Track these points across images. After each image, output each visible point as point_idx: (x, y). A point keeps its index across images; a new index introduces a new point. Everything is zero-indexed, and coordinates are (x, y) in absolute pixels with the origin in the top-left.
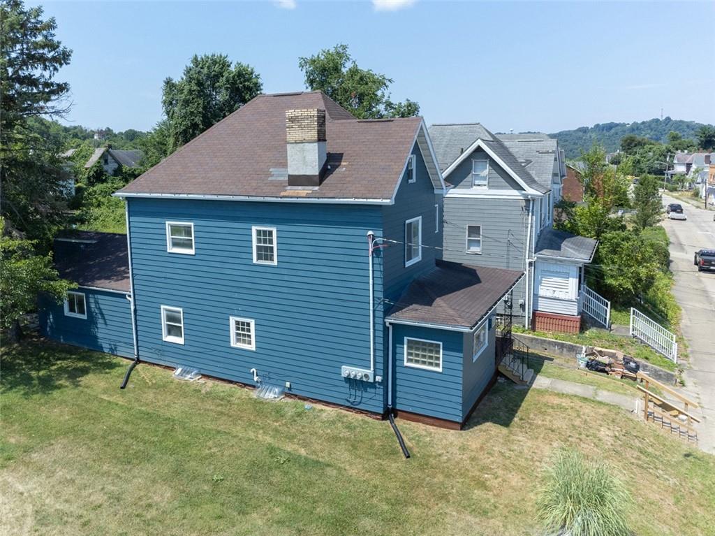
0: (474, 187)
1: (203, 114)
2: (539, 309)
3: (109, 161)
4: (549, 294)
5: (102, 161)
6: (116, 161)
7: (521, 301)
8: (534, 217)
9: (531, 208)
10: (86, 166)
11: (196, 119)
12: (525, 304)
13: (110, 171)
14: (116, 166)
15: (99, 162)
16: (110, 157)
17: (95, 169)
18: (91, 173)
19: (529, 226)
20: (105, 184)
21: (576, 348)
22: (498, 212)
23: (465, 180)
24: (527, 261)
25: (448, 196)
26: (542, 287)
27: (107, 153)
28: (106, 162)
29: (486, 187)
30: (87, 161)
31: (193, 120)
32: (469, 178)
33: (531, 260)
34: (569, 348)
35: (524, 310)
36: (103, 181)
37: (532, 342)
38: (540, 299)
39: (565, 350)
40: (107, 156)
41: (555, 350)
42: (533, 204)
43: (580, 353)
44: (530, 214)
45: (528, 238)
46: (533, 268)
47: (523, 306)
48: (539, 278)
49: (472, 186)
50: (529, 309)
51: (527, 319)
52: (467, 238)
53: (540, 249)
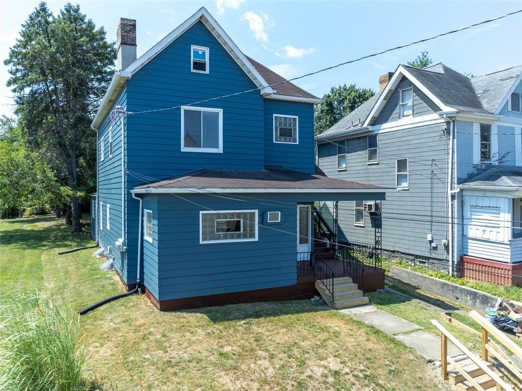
0: (403, 118)
2: (469, 254)
4: (479, 235)
7: (444, 241)
8: (455, 140)
9: (451, 130)
12: (448, 244)
19: (451, 151)
21: (490, 300)
22: (421, 141)
23: (394, 113)
24: (450, 192)
25: (381, 131)
26: (472, 227)
29: (411, 116)
32: (397, 110)
33: (453, 191)
34: (483, 299)
35: (448, 253)
37: (443, 288)
38: (469, 241)
39: (478, 301)
41: (466, 301)
42: (454, 125)
43: (493, 307)
44: (451, 137)
45: (451, 168)
46: (456, 201)
47: (447, 247)
48: (467, 214)
49: (399, 118)
50: (453, 251)
51: (450, 263)
52: (397, 173)
53: (461, 182)
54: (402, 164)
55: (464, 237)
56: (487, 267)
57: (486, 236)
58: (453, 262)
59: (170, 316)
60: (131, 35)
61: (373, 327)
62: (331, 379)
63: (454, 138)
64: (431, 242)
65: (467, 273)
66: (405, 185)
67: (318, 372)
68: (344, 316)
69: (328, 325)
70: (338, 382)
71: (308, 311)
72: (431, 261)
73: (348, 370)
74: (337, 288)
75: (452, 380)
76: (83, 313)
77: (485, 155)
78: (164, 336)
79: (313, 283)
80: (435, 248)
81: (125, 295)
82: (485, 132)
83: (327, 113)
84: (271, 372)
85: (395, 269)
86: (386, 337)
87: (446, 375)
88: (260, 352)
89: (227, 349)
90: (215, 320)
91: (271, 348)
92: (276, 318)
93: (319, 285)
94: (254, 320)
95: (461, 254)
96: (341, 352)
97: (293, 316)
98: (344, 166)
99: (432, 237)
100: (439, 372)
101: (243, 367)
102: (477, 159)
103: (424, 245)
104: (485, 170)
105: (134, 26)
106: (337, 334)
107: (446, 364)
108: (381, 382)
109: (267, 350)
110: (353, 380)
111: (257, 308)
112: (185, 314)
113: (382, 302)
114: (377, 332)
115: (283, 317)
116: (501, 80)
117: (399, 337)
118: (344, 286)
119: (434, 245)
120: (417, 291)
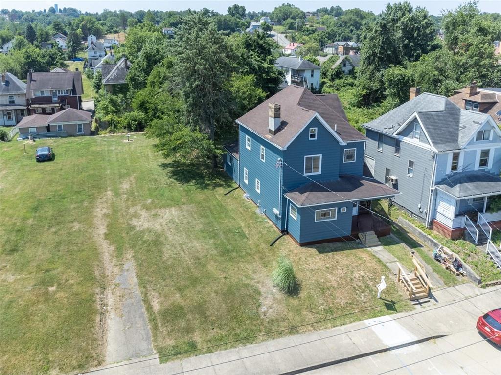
0: (415, 139)
1: (382, 47)
2: (437, 219)
3: (347, 64)
4: (442, 211)
5: (342, 65)
6: (352, 65)
7: (425, 210)
9: (435, 158)
10: (333, 68)
11: (376, 51)
12: (427, 212)
13: (347, 71)
14: (351, 68)
15: (340, 66)
16: (347, 62)
17: (336, 70)
18: (333, 73)
20: (341, 80)
21: (437, 246)
22: (422, 156)
23: (410, 134)
24: (431, 189)
25: (403, 141)
26: (439, 206)
27: (346, 60)
28: (345, 65)
29: (419, 140)
30: (334, 64)
31: (374, 50)
32: (412, 133)
34: (435, 244)
35: (426, 216)
36: (340, 78)
37: (420, 234)
38: (437, 213)
39: (433, 244)
40: (346, 61)
41: (428, 243)
45: (433, 175)
46: (433, 193)
47: (426, 214)
48: (438, 200)
49: (413, 138)
50: (429, 216)
51: (427, 221)
52: (408, 167)
53: (437, 184)
54: (411, 164)
55: (435, 210)
56: (442, 228)
57: (444, 213)
58: (428, 221)
59: (304, 249)
60: (278, 113)
61: (379, 259)
62: (361, 278)
63: (436, 163)
64: (420, 208)
65: (434, 227)
66: (411, 175)
67: (357, 276)
68: (369, 251)
69: (362, 256)
70: (363, 280)
71: (355, 249)
72: (419, 217)
73: (366, 276)
74: (368, 237)
75: (401, 282)
76: (271, 245)
77: (454, 167)
78: (306, 259)
79: (358, 234)
80: (422, 212)
81: (282, 236)
82: (456, 157)
83: (381, 34)
84: (342, 275)
85: (400, 219)
86: (382, 263)
87: (399, 280)
88: (338, 267)
89: (328, 265)
90: (320, 252)
91: (342, 266)
92: (343, 252)
93: (360, 235)
94: (335, 253)
95: (433, 218)
96: (365, 269)
97: (349, 251)
98: (381, 149)
99: (421, 206)
100: (397, 278)
101: (334, 272)
102: (448, 170)
103: (417, 208)
104: (453, 176)
105: (280, 108)
106: (365, 261)
107: (399, 276)
108: (377, 280)
109: (341, 267)
110: (368, 279)
111: (335, 246)
112: (309, 249)
113: (386, 244)
114: (380, 261)
115: (345, 252)
116: (474, 122)
117: (388, 264)
118: (371, 236)
119: (421, 210)
120: (408, 234)
